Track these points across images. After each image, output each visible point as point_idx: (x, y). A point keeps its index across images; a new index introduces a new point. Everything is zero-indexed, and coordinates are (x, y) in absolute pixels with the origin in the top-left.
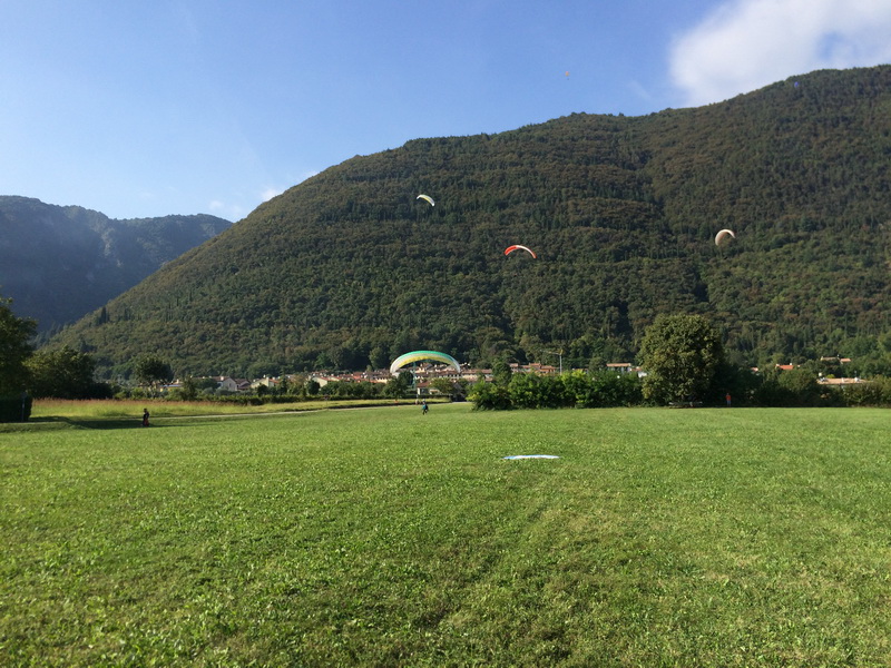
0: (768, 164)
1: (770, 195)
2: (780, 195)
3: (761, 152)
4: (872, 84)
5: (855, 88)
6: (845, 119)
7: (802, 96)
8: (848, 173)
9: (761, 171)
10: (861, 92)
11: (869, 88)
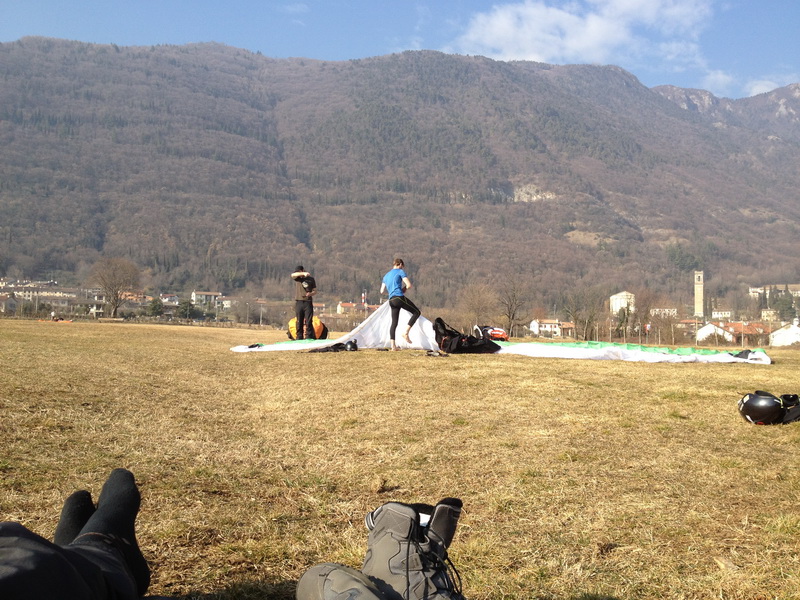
0: (374, 127)
1: (373, 154)
2: (381, 157)
3: (370, 115)
4: (466, 72)
5: (453, 71)
6: (441, 98)
7: (412, 71)
8: (435, 145)
9: (368, 131)
10: (457, 76)
11: (463, 74)
